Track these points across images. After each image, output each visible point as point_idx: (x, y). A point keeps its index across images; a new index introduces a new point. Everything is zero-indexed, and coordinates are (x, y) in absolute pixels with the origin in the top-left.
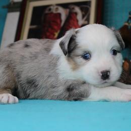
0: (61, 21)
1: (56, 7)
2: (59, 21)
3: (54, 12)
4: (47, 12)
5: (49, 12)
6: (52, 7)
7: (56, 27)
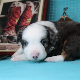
0: (20, 12)
1: (18, 3)
2: (19, 12)
3: (17, 6)
4: (12, 6)
5: (14, 6)
6: (15, 3)
7: (17, 16)
